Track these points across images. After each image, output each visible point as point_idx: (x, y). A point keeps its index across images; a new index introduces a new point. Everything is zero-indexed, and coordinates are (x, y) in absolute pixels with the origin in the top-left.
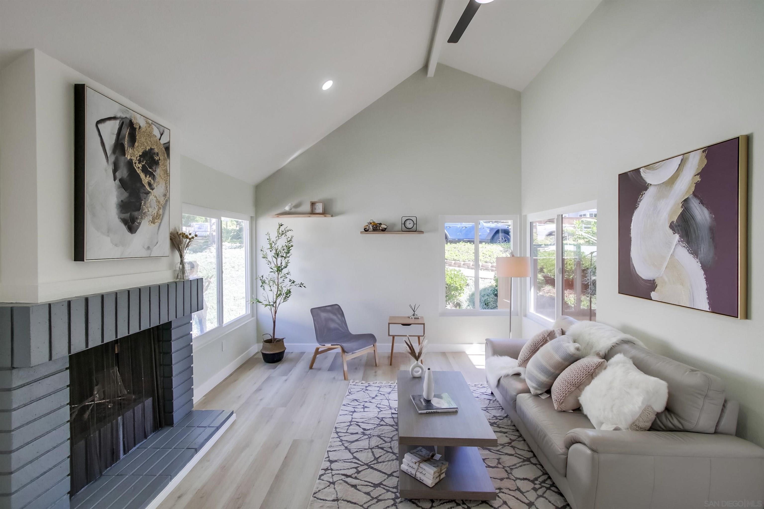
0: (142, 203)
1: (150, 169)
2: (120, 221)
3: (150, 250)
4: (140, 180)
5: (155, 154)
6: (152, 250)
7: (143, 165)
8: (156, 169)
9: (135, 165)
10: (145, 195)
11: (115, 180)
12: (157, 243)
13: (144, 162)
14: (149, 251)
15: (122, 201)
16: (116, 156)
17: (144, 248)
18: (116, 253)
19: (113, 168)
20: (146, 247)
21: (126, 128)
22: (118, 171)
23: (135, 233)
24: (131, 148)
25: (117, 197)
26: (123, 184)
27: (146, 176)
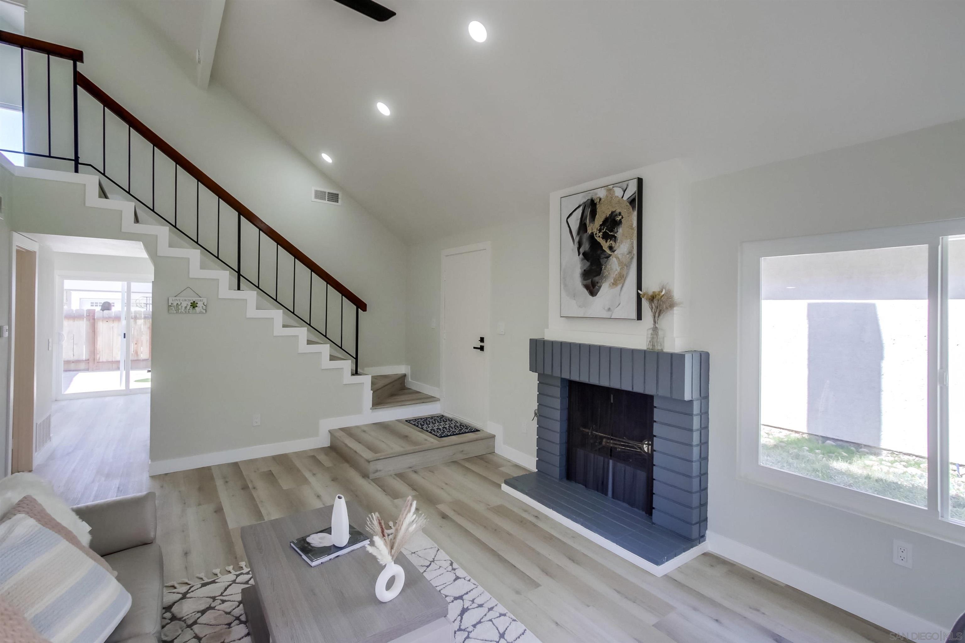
0: (602, 267)
1: (611, 232)
2: (583, 287)
3: (611, 311)
4: (601, 247)
5: (616, 215)
6: (613, 312)
7: (603, 232)
8: (618, 230)
9: (596, 236)
10: (606, 259)
11: (579, 255)
12: (619, 304)
13: (605, 229)
14: (610, 313)
15: (585, 270)
16: (580, 236)
17: (605, 309)
18: (580, 313)
19: (578, 246)
20: (606, 308)
21: (588, 208)
22: (582, 247)
23: (596, 295)
24: (592, 223)
25: (581, 268)
26: (586, 256)
27: (606, 242)
